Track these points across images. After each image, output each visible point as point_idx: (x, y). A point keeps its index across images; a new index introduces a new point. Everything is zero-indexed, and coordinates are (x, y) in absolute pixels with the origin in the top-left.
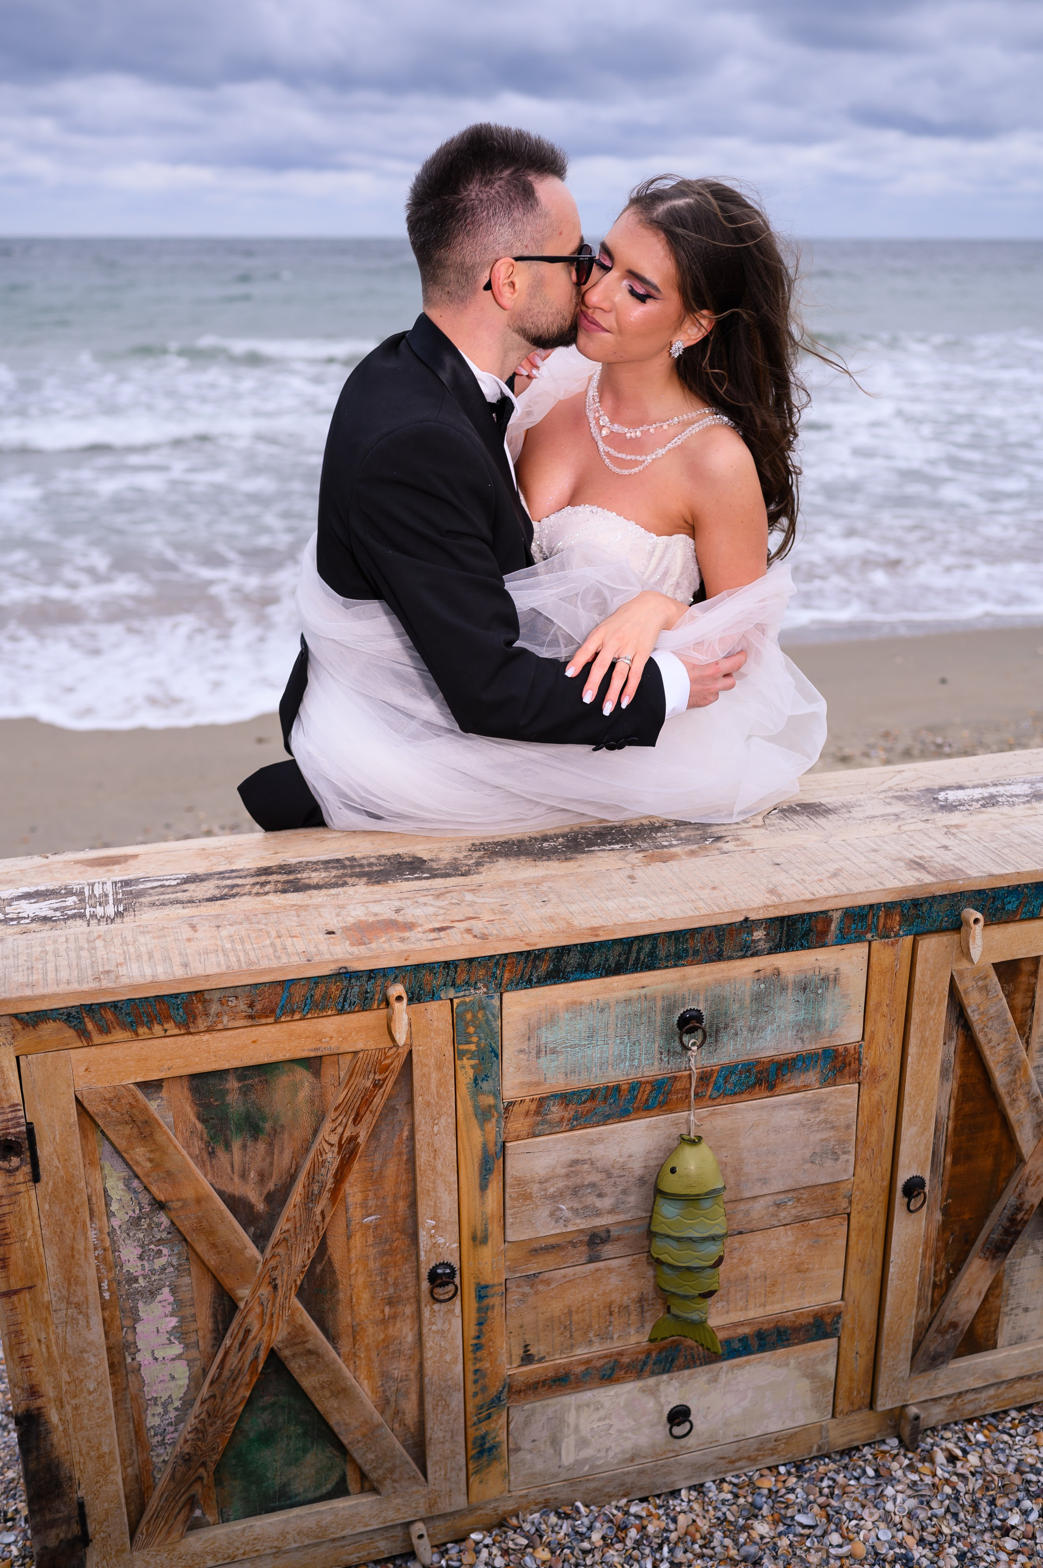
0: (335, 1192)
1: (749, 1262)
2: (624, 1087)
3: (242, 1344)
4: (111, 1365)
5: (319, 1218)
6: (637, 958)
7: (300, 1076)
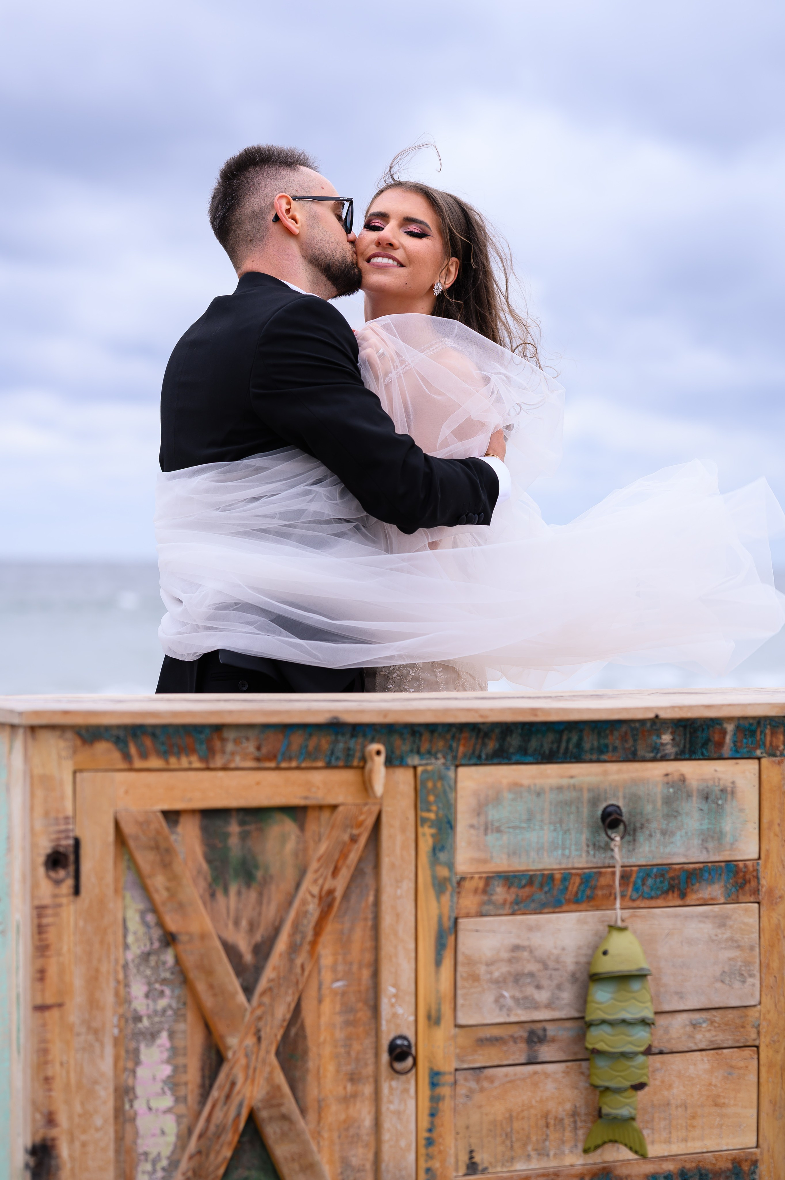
0: (314, 943)
1: (670, 1087)
2: (558, 876)
3: (228, 1097)
4: (115, 1110)
5: (298, 970)
6: (567, 748)
7: (289, 826)
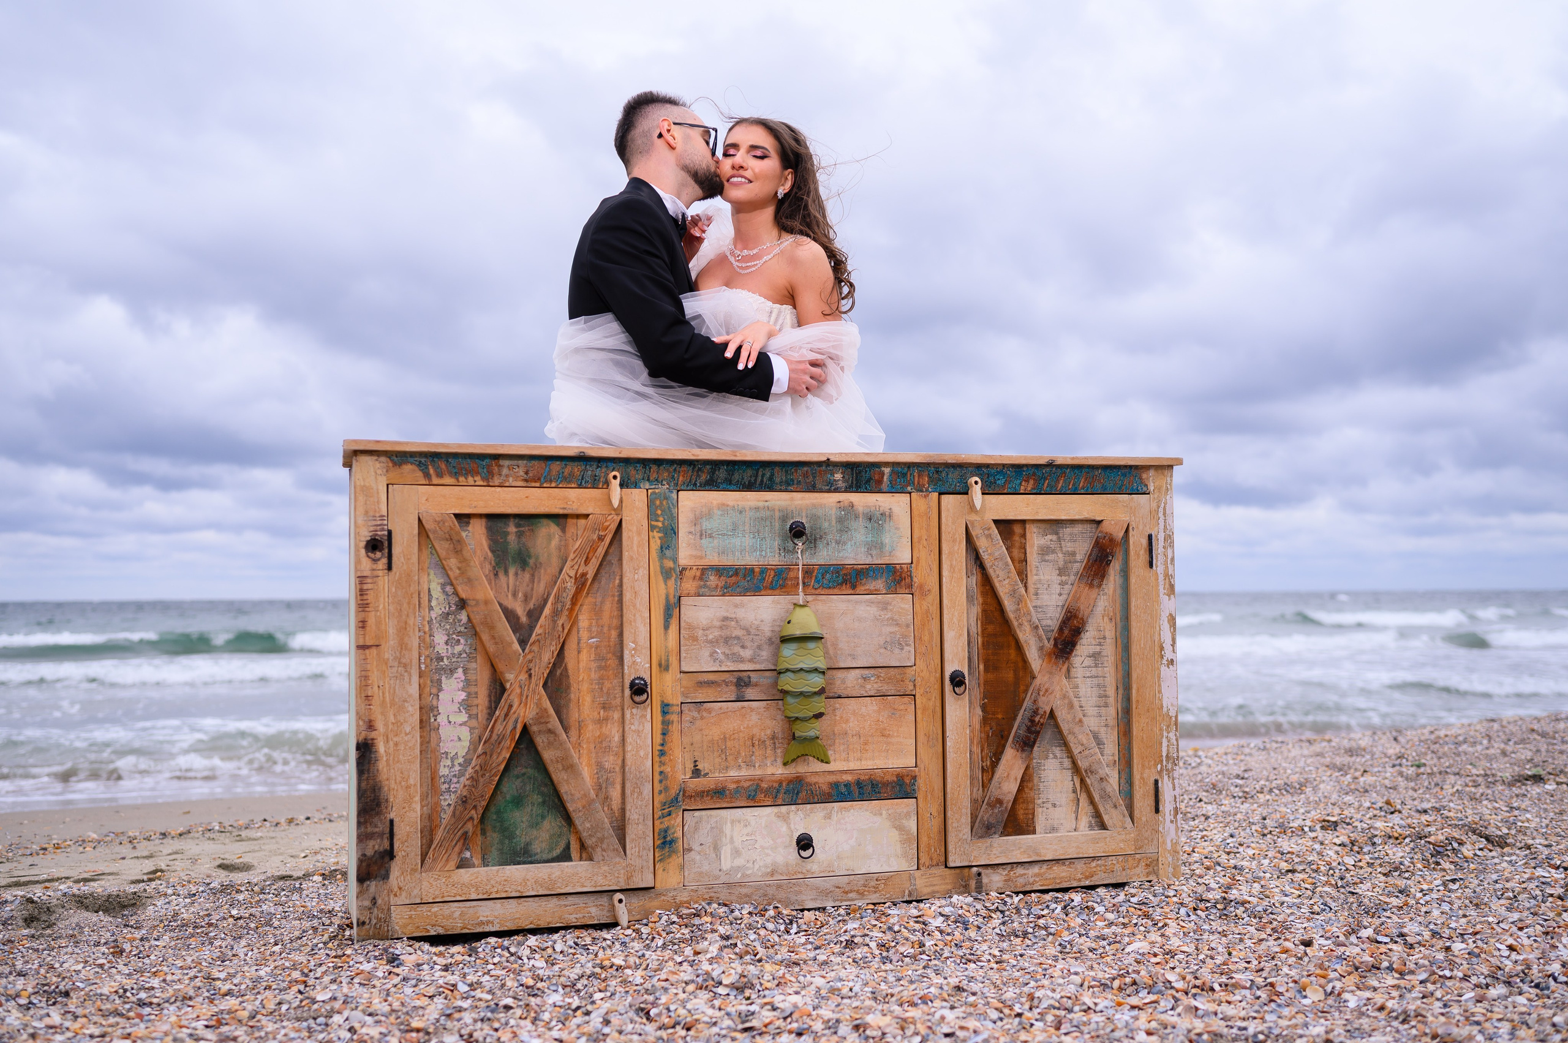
0: (571, 610)
1: (847, 721)
2: (757, 570)
3: (506, 715)
4: (421, 721)
5: (560, 629)
6: (762, 481)
7: (553, 528)
